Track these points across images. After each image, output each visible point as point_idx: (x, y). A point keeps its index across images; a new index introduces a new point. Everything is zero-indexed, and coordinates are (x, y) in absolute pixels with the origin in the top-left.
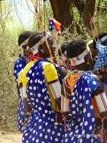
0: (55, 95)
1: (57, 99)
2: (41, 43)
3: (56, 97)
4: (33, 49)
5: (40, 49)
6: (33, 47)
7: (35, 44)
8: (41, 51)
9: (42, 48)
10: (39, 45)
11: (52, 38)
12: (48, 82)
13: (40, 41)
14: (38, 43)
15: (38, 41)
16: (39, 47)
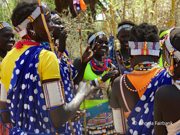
0: (49, 102)
1: (50, 108)
2: (32, 19)
3: (49, 105)
4: (19, 29)
5: (30, 29)
6: (19, 26)
7: (21, 22)
8: (31, 32)
9: (32, 27)
10: (28, 24)
11: (48, 12)
12: (43, 79)
13: (29, 17)
14: (26, 20)
15: (26, 18)
16: (28, 26)
